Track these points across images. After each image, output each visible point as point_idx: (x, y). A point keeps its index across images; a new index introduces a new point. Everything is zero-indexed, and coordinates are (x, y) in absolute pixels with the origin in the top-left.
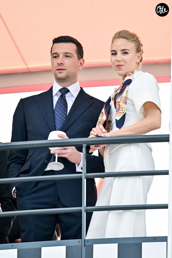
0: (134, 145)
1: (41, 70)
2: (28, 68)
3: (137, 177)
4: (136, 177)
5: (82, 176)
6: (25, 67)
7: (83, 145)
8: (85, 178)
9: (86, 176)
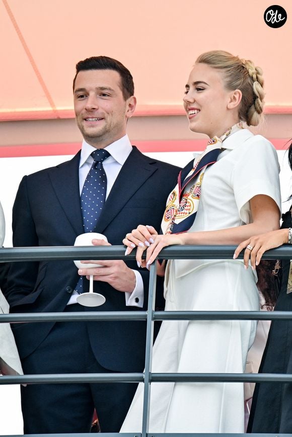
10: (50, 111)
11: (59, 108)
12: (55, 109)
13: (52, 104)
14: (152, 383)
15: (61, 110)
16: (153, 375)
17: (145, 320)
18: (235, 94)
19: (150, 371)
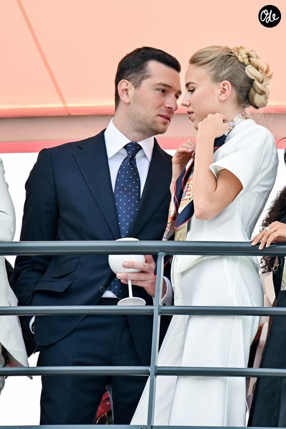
0: (227, 259)
1: (90, 113)
2: (66, 108)
3: (235, 317)
4: (232, 316)
5: (153, 310)
6: (61, 105)
7: (159, 254)
8: (159, 313)
9: (161, 310)
10: (61, 108)
11: (70, 105)
12: (66, 106)
13: (63, 102)
14: (158, 376)
15: (72, 107)
16: (159, 369)
17: (151, 314)
18: (224, 85)
19: (156, 365)
